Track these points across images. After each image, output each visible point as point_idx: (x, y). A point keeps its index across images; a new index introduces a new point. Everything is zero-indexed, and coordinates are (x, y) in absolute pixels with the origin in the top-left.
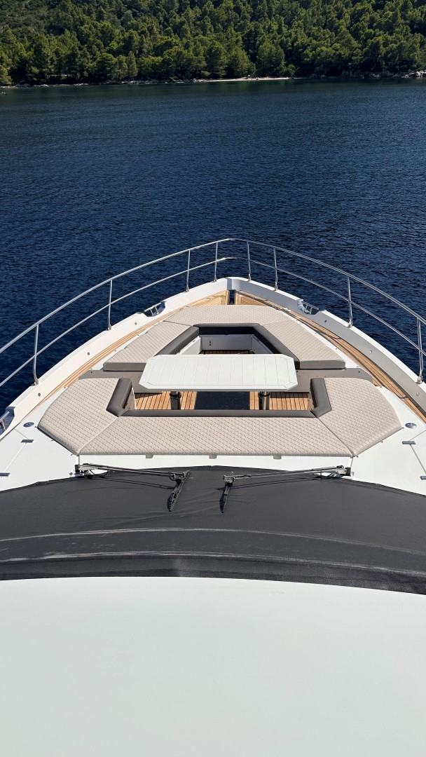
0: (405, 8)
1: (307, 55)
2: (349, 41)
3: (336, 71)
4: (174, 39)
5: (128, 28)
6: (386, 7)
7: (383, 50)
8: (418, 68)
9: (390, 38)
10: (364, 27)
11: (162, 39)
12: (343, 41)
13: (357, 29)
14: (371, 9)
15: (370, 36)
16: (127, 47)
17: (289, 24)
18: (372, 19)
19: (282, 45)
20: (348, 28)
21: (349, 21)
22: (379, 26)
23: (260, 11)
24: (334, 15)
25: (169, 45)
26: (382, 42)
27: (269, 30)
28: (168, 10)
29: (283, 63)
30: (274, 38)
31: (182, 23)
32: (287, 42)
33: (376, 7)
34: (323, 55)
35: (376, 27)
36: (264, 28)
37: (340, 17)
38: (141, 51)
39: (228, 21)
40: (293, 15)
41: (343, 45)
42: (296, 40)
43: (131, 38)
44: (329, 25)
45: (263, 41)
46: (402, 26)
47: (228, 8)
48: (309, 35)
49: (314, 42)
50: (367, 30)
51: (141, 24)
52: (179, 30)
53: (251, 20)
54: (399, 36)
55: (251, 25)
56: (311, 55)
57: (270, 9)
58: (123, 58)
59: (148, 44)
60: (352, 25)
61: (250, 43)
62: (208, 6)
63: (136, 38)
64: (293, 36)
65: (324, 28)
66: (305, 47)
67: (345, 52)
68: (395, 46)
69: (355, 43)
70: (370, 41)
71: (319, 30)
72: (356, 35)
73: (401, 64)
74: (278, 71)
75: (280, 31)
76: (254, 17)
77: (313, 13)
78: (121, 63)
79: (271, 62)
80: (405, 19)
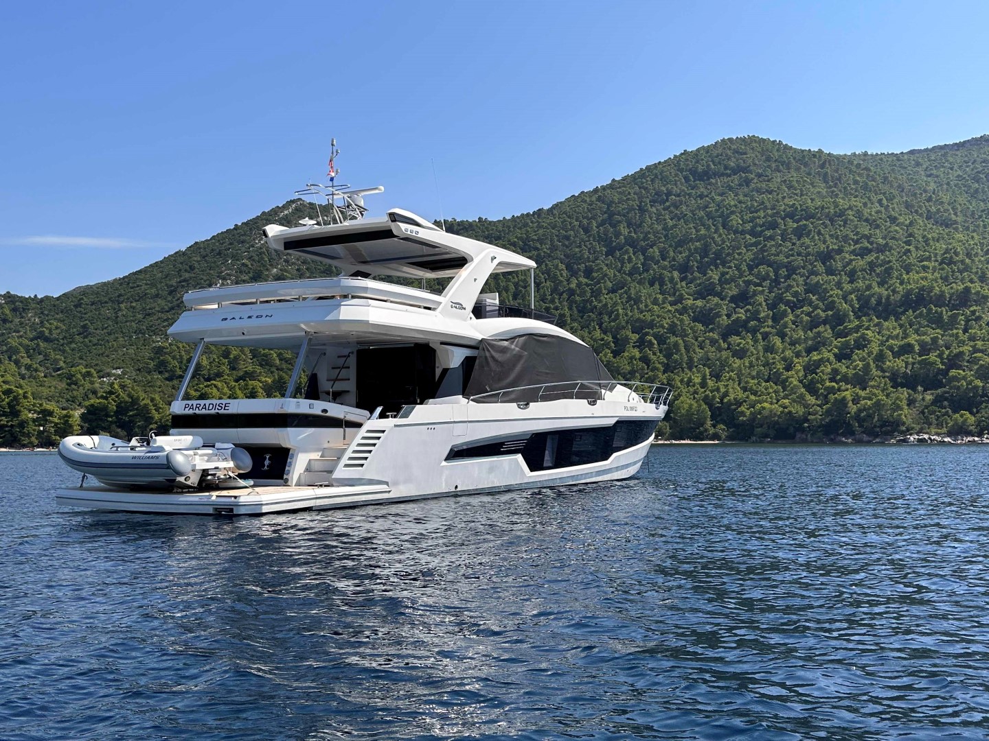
0: (880, 357)
1: (743, 414)
2: (802, 397)
3: (787, 433)
6: (855, 357)
7: (853, 409)
8: (909, 431)
9: (862, 393)
10: (823, 380)
12: (794, 396)
13: (812, 382)
14: (832, 358)
15: (831, 390)
17: (717, 376)
18: (835, 372)
19: (707, 400)
20: (801, 381)
21: (801, 374)
22: (845, 379)
23: (676, 361)
24: (780, 366)
26: (849, 398)
27: (689, 383)
29: (709, 422)
30: (696, 392)
32: (714, 397)
33: (839, 358)
34: (766, 413)
35: (841, 380)
36: (682, 381)
37: (788, 368)
40: (722, 366)
41: (794, 401)
42: (726, 394)
44: (775, 378)
45: (679, 395)
46: (879, 379)
47: (632, 358)
48: (745, 389)
49: (753, 397)
50: (828, 384)
53: (664, 372)
54: (875, 391)
55: (663, 378)
56: (748, 413)
57: (691, 359)
60: (806, 376)
62: (605, 355)
64: (723, 390)
65: (767, 381)
66: (739, 403)
67: (798, 410)
68: (869, 403)
69: (811, 399)
70: (832, 397)
71: (759, 383)
72: (811, 388)
73: (881, 427)
74: (701, 433)
75: (703, 384)
76: (667, 368)
77: (751, 363)
79: (690, 421)
80: (883, 371)
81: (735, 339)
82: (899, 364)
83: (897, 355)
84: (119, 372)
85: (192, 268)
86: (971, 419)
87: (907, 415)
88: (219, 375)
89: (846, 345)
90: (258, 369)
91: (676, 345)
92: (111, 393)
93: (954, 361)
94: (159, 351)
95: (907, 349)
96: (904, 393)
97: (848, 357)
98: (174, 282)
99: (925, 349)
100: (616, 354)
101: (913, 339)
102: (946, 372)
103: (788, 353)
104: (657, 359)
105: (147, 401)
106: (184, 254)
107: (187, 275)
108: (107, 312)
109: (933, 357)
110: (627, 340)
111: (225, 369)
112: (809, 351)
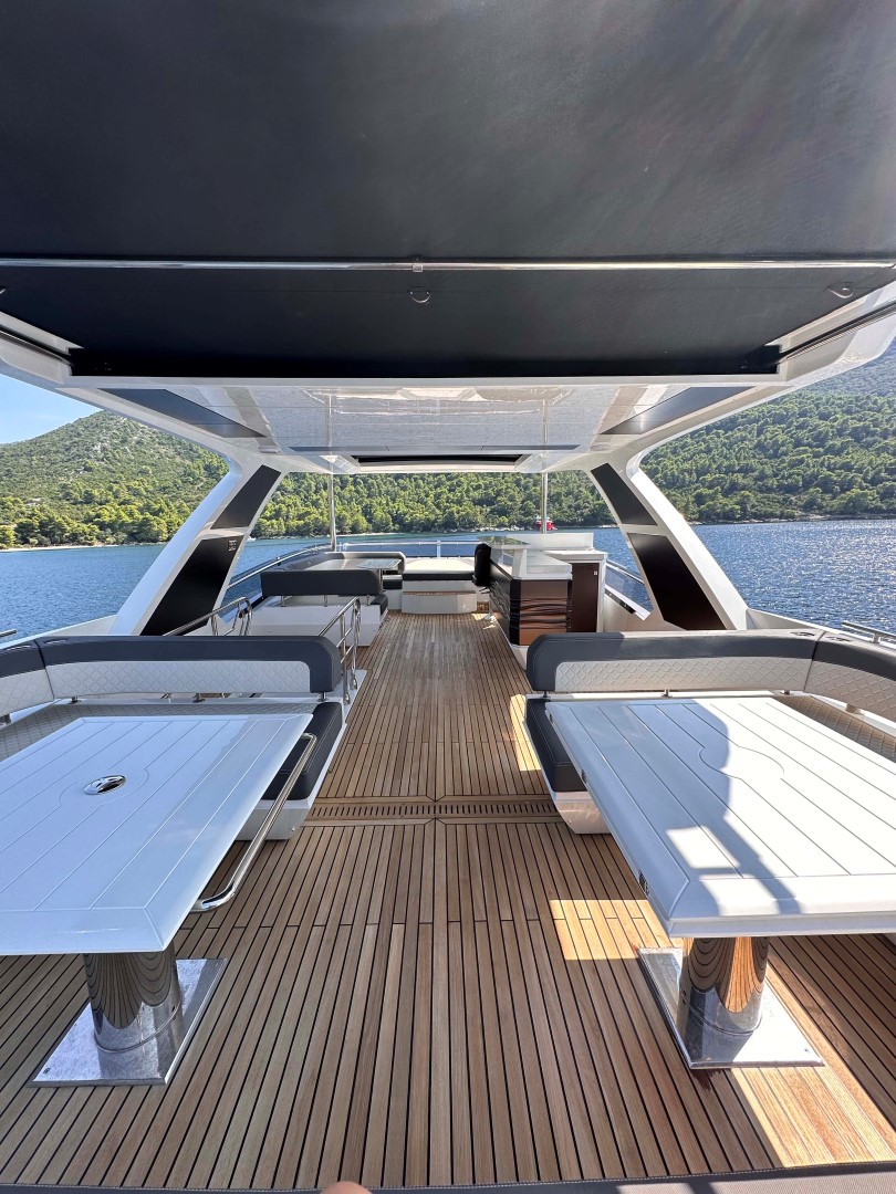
81: (401, 481)
82: (476, 494)
83: (475, 490)
84: (38, 500)
85: (79, 435)
86: (507, 520)
87: (480, 518)
88: (107, 501)
89: (452, 485)
90: (133, 498)
91: (373, 484)
92: (33, 515)
93: (498, 493)
94: (64, 487)
95: (478, 487)
96: (478, 508)
97: (454, 490)
98: (68, 443)
99: (486, 488)
100: (342, 488)
101: (481, 483)
102: (495, 498)
103: (427, 488)
104: (364, 491)
105: (61, 519)
106: (72, 426)
107: (77, 439)
108: (23, 461)
109: (490, 491)
110: (347, 481)
111: (111, 497)
112: (436, 487)
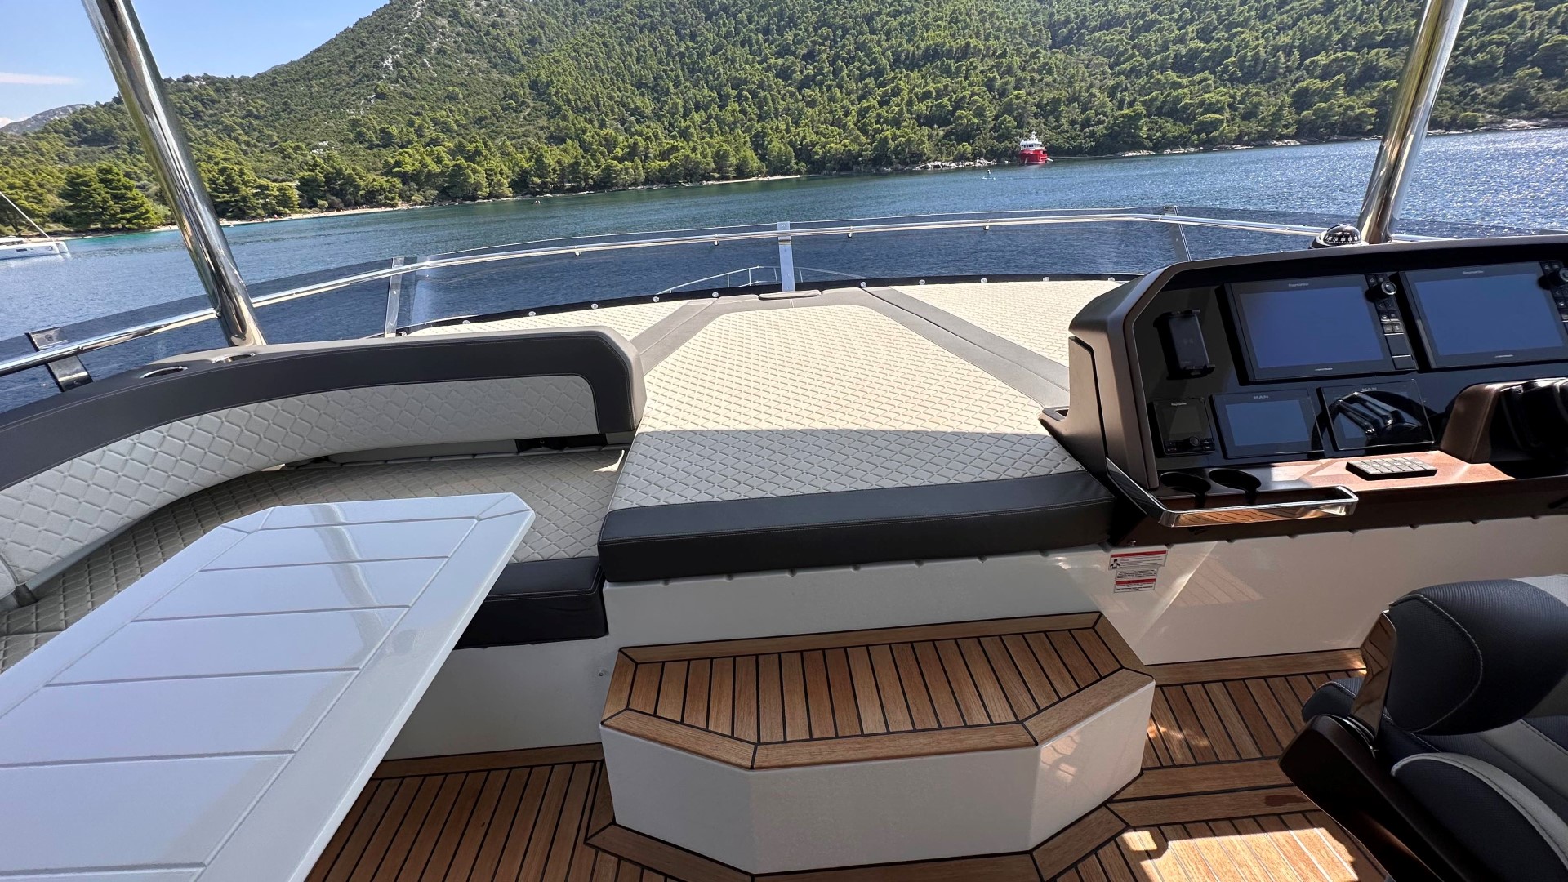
0: (910, 103)
2: (857, 137)
3: (846, 166)
4: (681, 143)
5: (632, 135)
6: (892, 103)
7: (892, 144)
8: (928, 160)
9: (898, 132)
10: (872, 123)
11: (667, 143)
12: (852, 137)
13: (864, 126)
15: (877, 131)
16: (632, 153)
17: (797, 124)
18: (879, 116)
19: (791, 144)
22: (886, 122)
23: (766, 112)
24: (840, 113)
25: (675, 149)
26: (890, 137)
27: (777, 130)
28: (673, 115)
29: (793, 161)
30: (782, 137)
31: (688, 127)
32: (796, 140)
33: (881, 104)
34: (833, 151)
35: (883, 123)
36: (772, 128)
37: (846, 114)
38: (647, 157)
39: (735, 123)
40: (800, 114)
41: (852, 141)
42: (804, 138)
43: (635, 143)
44: (838, 123)
45: (772, 141)
46: (908, 120)
47: (733, 111)
48: (817, 133)
49: (823, 139)
50: (875, 126)
51: (646, 130)
52: (684, 134)
53: (758, 121)
55: (758, 126)
56: (820, 152)
57: (777, 110)
58: (628, 164)
59: (654, 149)
61: (758, 143)
63: (641, 143)
64: (802, 134)
65: (831, 126)
66: (814, 145)
67: (855, 148)
68: (903, 140)
69: (863, 139)
70: (878, 137)
71: (827, 128)
72: (864, 132)
73: (910, 158)
74: (788, 169)
75: (788, 131)
76: (761, 119)
77: (820, 112)
78: (626, 169)
79: (780, 161)
80: (912, 113)
81: (807, 92)
82: (922, 108)
83: (921, 100)
85: (363, 44)
86: (969, 149)
87: (928, 147)
89: (886, 93)
91: (765, 98)
93: (958, 105)
95: (927, 95)
96: (926, 129)
97: (887, 103)
99: (939, 96)
100: (721, 107)
101: (931, 87)
102: (953, 112)
103: (846, 102)
104: (752, 110)
106: (353, 31)
109: (945, 101)
110: (728, 96)
112: (860, 99)
